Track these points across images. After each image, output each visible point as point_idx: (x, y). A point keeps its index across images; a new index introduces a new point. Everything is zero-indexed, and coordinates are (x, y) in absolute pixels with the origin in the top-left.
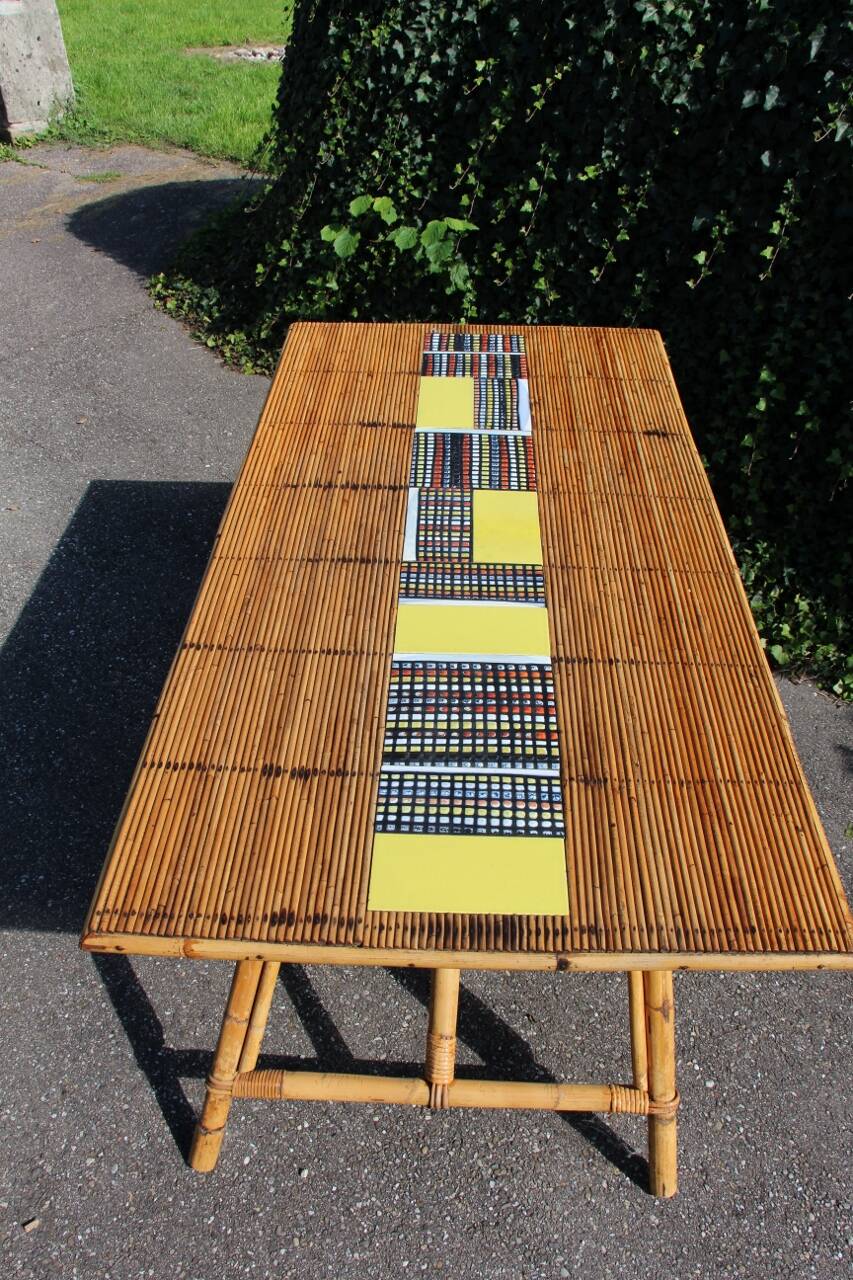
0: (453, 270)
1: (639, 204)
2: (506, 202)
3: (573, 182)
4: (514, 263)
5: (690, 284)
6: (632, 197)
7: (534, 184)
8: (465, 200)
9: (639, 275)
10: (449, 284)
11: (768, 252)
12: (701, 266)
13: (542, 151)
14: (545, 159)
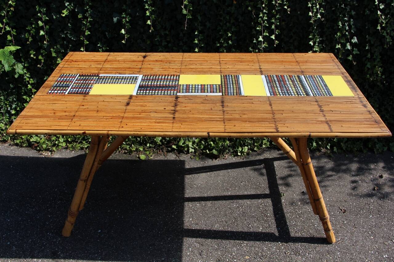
0: (16, 67)
1: (89, 19)
2: (30, 34)
3: (56, 18)
4: (42, 57)
5: (123, 42)
6: (85, 18)
7: (40, 23)
8: (9, 38)
9: (98, 45)
10: (15, 73)
11: (149, 22)
12: (125, 34)
13: (37, 10)
14: (40, 12)
